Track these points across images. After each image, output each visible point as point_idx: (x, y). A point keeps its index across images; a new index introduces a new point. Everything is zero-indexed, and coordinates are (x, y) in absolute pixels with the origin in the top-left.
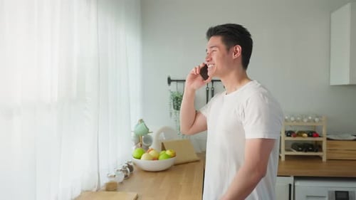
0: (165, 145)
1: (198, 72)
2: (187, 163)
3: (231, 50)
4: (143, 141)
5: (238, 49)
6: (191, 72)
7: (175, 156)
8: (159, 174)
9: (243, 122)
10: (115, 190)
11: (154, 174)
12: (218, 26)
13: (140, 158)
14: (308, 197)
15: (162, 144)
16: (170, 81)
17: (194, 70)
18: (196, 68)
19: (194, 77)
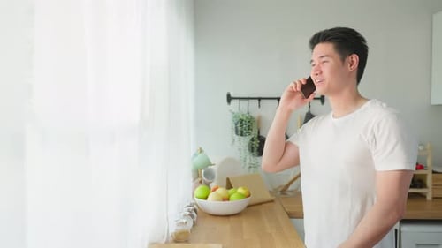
0: (231, 181)
1: (298, 89)
2: (260, 204)
3: (347, 60)
4: (203, 176)
5: (354, 59)
6: (288, 88)
7: (249, 196)
8: (232, 219)
9: (373, 152)
10: (187, 241)
11: (226, 220)
12: (326, 31)
13: (206, 199)
14: (418, 245)
15: (228, 179)
16: (229, 99)
17: (293, 85)
18: (296, 84)
19: (292, 94)
